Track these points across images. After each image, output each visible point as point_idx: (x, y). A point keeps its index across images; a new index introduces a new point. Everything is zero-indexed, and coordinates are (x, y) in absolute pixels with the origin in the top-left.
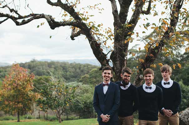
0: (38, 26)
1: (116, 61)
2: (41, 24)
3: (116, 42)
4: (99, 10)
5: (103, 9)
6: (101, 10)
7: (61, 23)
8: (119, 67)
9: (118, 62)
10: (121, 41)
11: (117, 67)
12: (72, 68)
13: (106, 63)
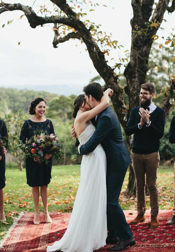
0: (3, 26)
1: (132, 78)
2: (8, 23)
3: (134, 49)
4: (92, 5)
5: (97, 4)
6: (95, 5)
7: (47, 18)
8: (137, 86)
9: (137, 79)
10: (142, 48)
11: (134, 87)
12: (22, 96)
13: (114, 82)
